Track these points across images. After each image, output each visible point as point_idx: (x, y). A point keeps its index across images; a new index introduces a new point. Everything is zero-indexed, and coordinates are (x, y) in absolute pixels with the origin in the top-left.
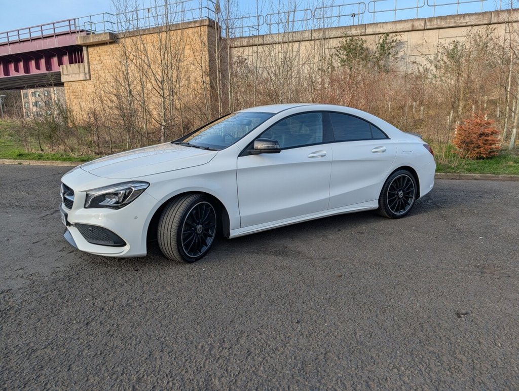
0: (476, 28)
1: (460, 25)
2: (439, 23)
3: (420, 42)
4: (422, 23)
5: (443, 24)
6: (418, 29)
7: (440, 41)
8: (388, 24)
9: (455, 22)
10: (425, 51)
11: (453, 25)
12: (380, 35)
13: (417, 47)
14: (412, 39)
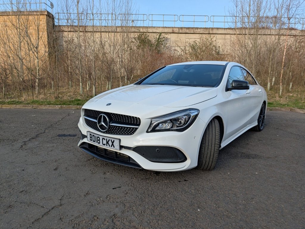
0: (203, 35)
1: (196, 33)
2: (186, 30)
3: (177, 39)
4: (178, 30)
5: (188, 31)
6: (175, 32)
7: (187, 40)
8: (160, 28)
9: (193, 31)
10: (179, 44)
11: (192, 32)
12: (158, 34)
13: (175, 42)
14: (172, 37)
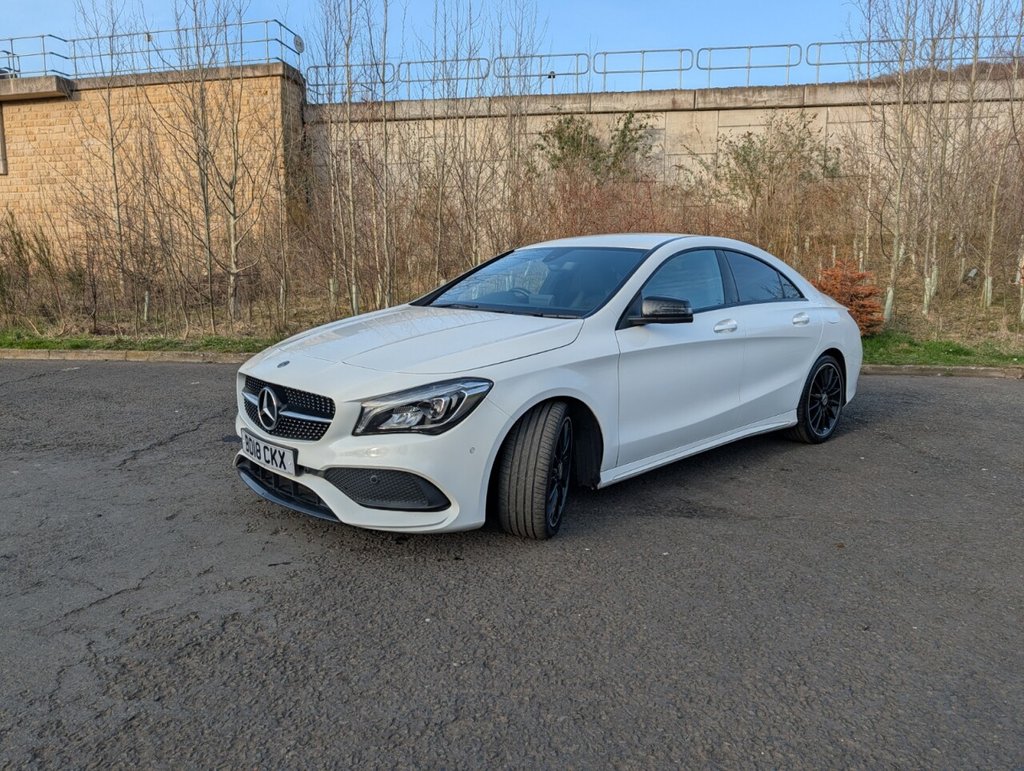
0: (780, 112)
1: (754, 105)
2: (718, 100)
3: (688, 131)
4: (690, 98)
5: (725, 101)
6: (681, 108)
7: (722, 131)
8: (631, 96)
9: (746, 100)
10: (697, 148)
11: (741, 105)
12: (621, 115)
13: (682, 139)
14: (672, 125)
